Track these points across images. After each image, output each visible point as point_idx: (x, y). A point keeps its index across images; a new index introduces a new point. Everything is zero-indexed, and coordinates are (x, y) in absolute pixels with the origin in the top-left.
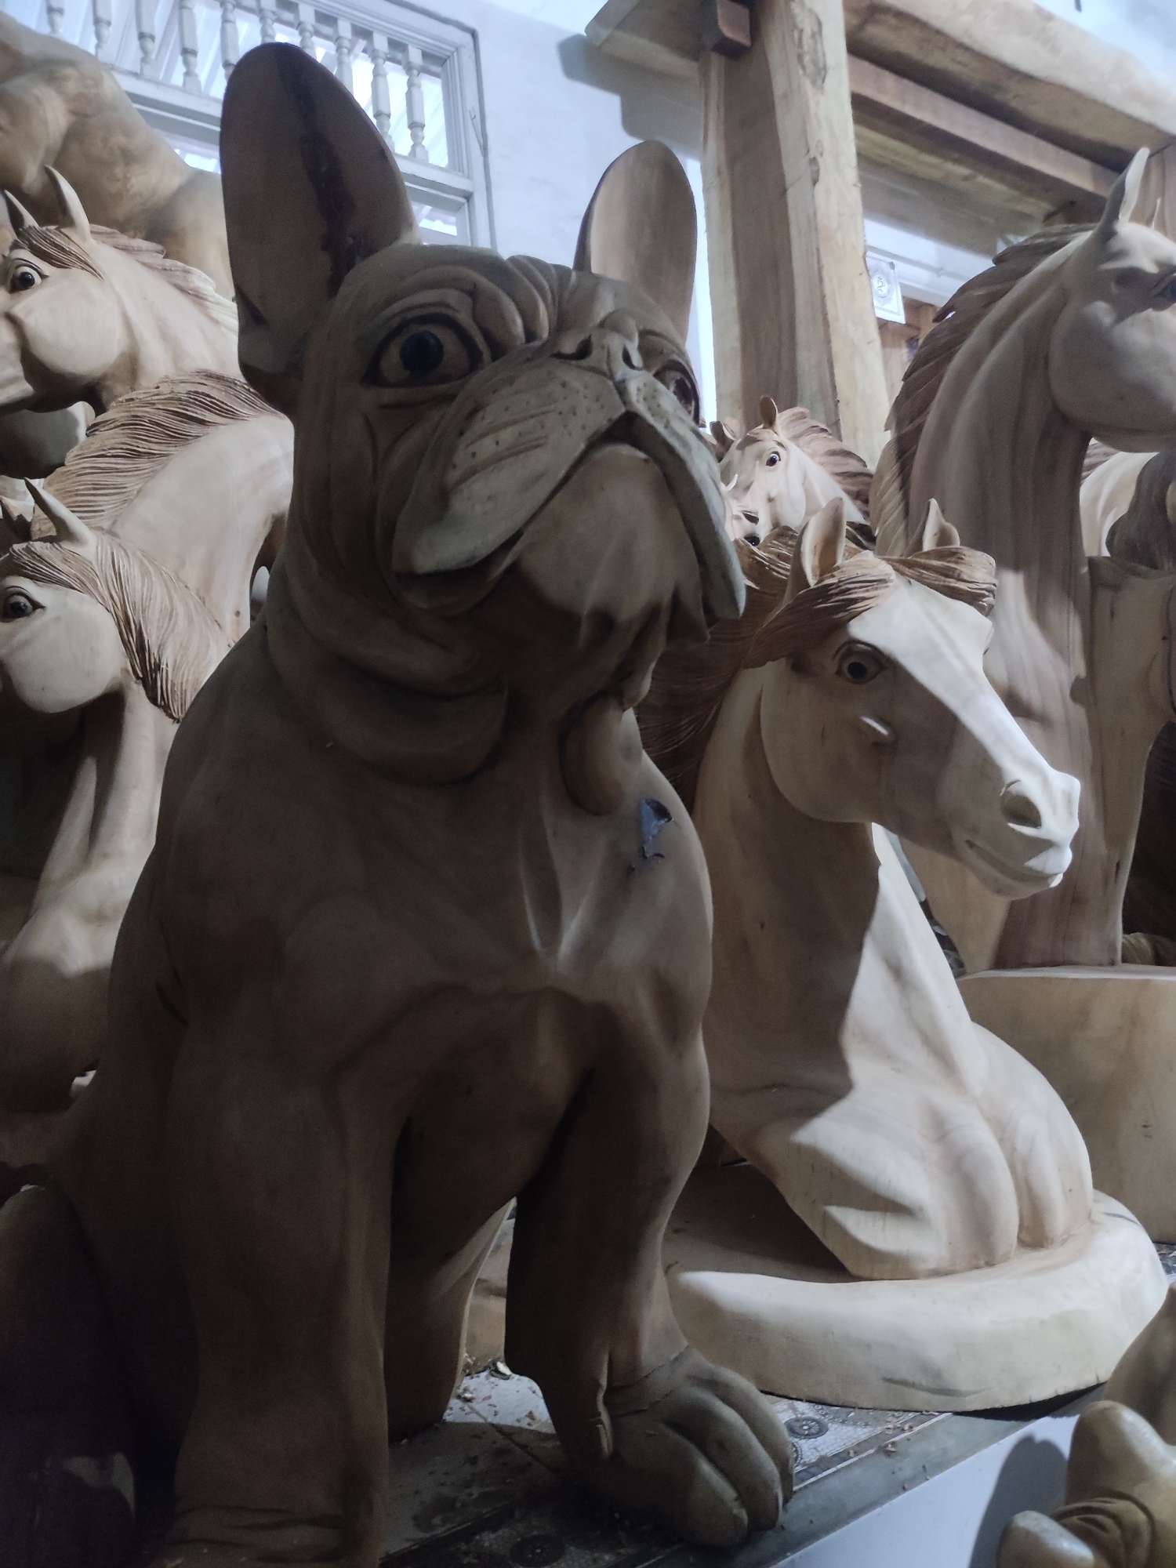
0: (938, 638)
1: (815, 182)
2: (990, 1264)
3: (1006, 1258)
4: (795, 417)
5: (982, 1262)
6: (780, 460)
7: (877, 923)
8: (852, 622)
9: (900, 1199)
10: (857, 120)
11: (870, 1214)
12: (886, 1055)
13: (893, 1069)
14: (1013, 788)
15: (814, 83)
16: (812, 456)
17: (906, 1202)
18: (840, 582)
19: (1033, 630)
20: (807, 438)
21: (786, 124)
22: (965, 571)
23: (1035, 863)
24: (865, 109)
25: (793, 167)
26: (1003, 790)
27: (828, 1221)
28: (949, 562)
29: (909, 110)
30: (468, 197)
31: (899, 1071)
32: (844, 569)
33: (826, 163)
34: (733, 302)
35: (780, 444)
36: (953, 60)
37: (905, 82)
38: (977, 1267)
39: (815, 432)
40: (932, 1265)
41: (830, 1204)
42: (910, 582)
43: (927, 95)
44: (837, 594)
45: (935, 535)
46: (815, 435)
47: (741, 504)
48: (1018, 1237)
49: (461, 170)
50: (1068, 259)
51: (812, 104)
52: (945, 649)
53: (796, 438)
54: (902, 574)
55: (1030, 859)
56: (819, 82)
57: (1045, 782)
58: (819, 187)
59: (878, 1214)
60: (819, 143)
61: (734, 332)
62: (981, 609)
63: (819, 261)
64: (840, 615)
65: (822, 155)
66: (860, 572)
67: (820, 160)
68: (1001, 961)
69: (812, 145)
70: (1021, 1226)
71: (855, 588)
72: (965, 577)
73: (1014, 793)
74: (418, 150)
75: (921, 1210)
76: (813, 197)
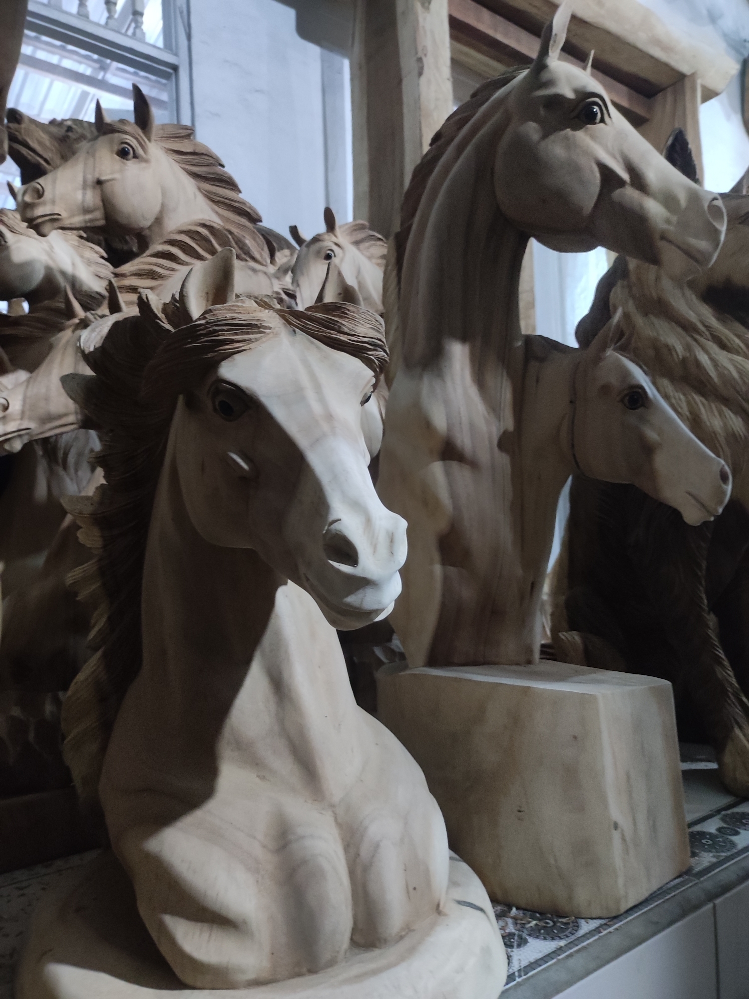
0: (305, 381)
1: (420, 74)
2: (312, 971)
3: (332, 963)
5: (304, 970)
6: (335, 256)
8: (224, 363)
9: (224, 913)
11: (199, 924)
12: (254, 762)
13: (258, 776)
14: (335, 526)
15: (423, 5)
17: (231, 916)
20: (367, 244)
21: (404, 34)
22: (346, 325)
23: (352, 599)
24: (458, 29)
25: (407, 64)
26: (326, 528)
28: (334, 316)
29: (499, 37)
30: (175, 68)
31: (263, 778)
33: (428, 62)
34: (365, 159)
35: (337, 244)
36: (530, 4)
37: (498, 17)
38: (299, 975)
39: (372, 240)
40: (251, 976)
41: (165, 912)
42: (294, 331)
43: (513, 29)
44: (205, 335)
45: (340, 294)
48: (352, 939)
49: (171, 50)
51: (421, 20)
52: (310, 394)
53: (357, 243)
54: (290, 323)
55: (347, 596)
56: (427, 4)
57: (368, 521)
58: (423, 79)
59: (206, 926)
60: (424, 48)
61: (366, 180)
62: (368, 363)
63: (420, 130)
64: (209, 355)
65: (425, 55)
67: (424, 59)
68: (433, 661)
69: (420, 48)
70: (354, 931)
71: (223, 330)
72: (346, 330)
73: (334, 532)
74: (138, 31)
75: (245, 922)
76: (418, 85)
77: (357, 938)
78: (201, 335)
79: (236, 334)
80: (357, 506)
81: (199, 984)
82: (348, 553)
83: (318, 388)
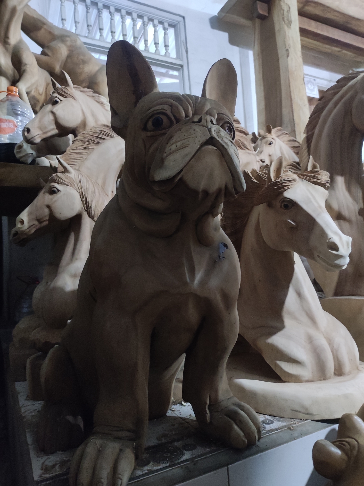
0: (310, 196)
1: (288, 56)
2: (324, 379)
3: (330, 378)
4: (278, 130)
5: (322, 379)
6: (273, 143)
7: (293, 280)
8: (284, 192)
9: (297, 359)
10: (301, 35)
11: (289, 363)
12: (295, 318)
13: (297, 323)
14: (331, 240)
15: (288, 26)
16: (283, 142)
17: (299, 360)
18: (281, 180)
19: (347, 194)
20: (282, 136)
21: (279, 39)
23: (337, 262)
24: (304, 32)
25: (281, 52)
26: (328, 240)
27: (276, 365)
28: (315, 174)
29: (319, 32)
30: (182, 66)
31: (299, 323)
32: (282, 177)
33: (291, 51)
34: (262, 94)
35: (273, 139)
36: (333, 15)
37: (318, 23)
38: (321, 380)
39: (285, 134)
40: (307, 379)
41: (277, 360)
42: (302, 180)
43: (325, 27)
44: (280, 184)
45: (312, 166)
46: (284, 135)
47: (259, 157)
48: (334, 372)
49: (180, 58)
50: (358, 81)
51: (287, 32)
52: (313, 200)
53: (278, 136)
54: (301, 178)
55: (335, 261)
56: (289, 26)
57: (341, 238)
58: (289, 58)
59: (291, 364)
60: (289, 44)
61: (263, 103)
62: (325, 188)
63: (289, 80)
64: (281, 190)
65: (290, 48)
66: (287, 178)
67: (289, 50)
68: (336, 294)
69: (287, 45)
70: (335, 369)
71: (285, 182)
73: (331, 241)
74: (167, 53)
75: (304, 362)
76: (287, 61)
77: (336, 372)
78: (279, 184)
79: (289, 183)
80: (336, 233)
81: (290, 381)
82: (335, 247)
83: (314, 198)
